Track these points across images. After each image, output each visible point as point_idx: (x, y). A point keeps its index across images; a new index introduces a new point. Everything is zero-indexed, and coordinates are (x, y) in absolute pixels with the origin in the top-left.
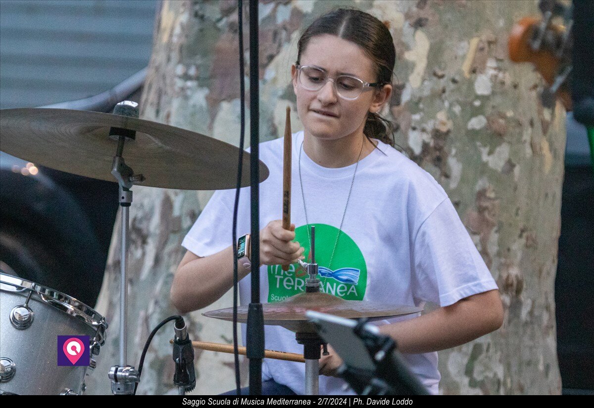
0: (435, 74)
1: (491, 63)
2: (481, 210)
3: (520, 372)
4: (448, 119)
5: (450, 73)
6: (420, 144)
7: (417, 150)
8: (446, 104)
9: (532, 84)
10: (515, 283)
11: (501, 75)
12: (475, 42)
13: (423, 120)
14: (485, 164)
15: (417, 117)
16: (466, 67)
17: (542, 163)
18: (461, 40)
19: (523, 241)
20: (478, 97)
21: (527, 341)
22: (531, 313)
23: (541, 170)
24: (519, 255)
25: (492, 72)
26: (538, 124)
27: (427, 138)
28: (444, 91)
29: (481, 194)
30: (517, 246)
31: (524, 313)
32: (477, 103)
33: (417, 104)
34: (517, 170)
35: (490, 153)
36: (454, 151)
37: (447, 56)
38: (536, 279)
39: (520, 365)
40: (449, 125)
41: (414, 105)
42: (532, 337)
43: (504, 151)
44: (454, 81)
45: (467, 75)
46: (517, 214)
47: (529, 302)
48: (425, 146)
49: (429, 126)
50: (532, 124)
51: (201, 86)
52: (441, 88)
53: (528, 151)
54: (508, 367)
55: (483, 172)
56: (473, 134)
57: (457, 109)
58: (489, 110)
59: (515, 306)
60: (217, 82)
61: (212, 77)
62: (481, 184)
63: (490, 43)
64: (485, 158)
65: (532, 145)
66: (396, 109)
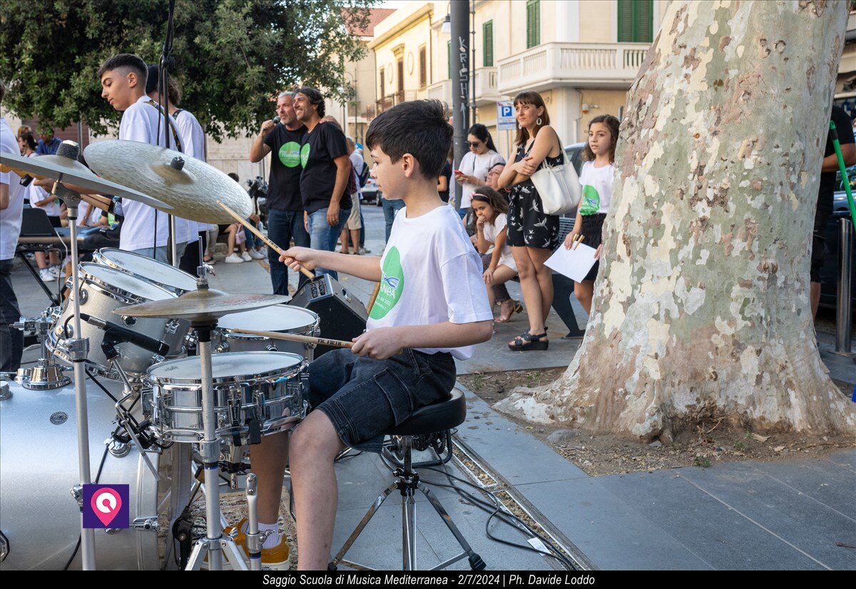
0: (722, 159)
1: (755, 152)
2: (748, 229)
3: (778, 312)
4: (729, 181)
5: (732, 158)
6: (713, 195)
7: (711, 199)
8: (728, 174)
9: (781, 163)
10: (771, 267)
11: (759, 159)
12: (745, 142)
13: (714, 183)
14: (750, 205)
15: (711, 181)
16: (740, 155)
17: (790, 204)
18: (736, 141)
19: (777, 245)
20: (746, 170)
21: (782, 297)
22: (785, 283)
24: (774, 253)
25: (754, 157)
26: (786, 185)
27: (716, 192)
28: (726, 168)
29: (748, 221)
30: (773, 249)
31: (780, 283)
32: (745, 173)
33: (712, 174)
34: (770, 209)
35: (752, 200)
36: (731, 199)
37: (728, 150)
38: (789, 265)
39: (778, 309)
40: (729, 185)
41: (711, 175)
42: (787, 294)
43: (761, 199)
44: (732, 162)
45: (740, 159)
46: (771, 231)
47: (783, 277)
48: (716, 197)
49: (718, 186)
50: (781, 184)
51: (620, 170)
52: (725, 166)
53: (779, 199)
54: (768, 310)
55: (748, 210)
56: (742, 189)
57: (734, 177)
58: (751, 177)
59: (772, 279)
60: (625, 167)
61: (624, 165)
62: (747, 216)
63: (753, 142)
64: (749, 202)
65: (782, 195)
66: (700, 177)
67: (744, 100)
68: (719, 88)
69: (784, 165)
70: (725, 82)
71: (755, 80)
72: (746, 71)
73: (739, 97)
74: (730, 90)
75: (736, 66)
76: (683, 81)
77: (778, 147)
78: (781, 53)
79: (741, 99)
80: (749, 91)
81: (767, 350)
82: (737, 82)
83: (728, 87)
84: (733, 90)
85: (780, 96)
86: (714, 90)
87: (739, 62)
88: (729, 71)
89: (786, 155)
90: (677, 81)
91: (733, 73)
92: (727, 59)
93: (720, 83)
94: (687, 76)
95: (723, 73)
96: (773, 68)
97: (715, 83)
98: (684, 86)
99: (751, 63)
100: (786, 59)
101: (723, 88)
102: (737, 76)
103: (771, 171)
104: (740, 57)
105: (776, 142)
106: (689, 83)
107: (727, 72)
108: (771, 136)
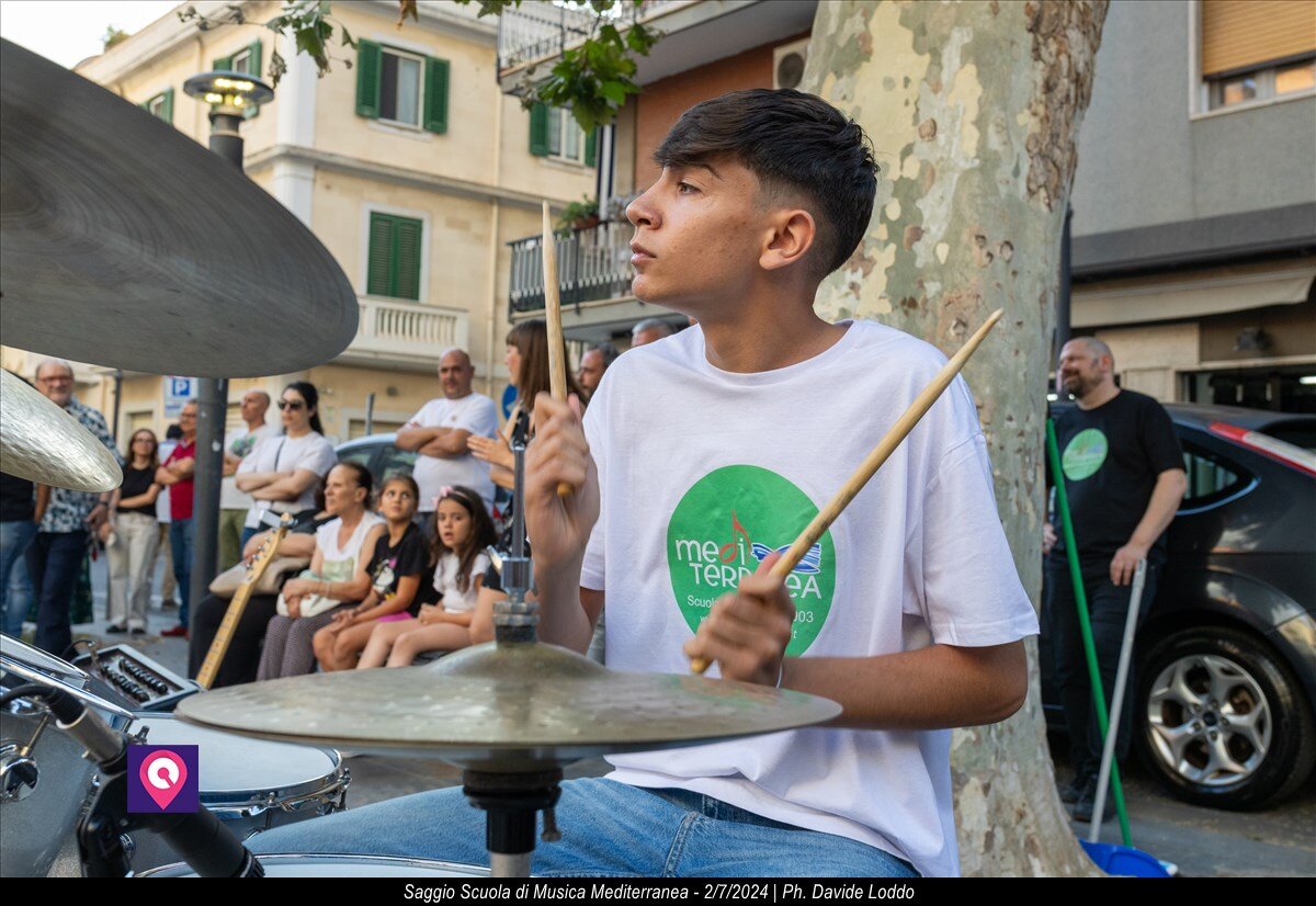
9: (1017, 448)
17: (1027, 521)
23: (1026, 527)
26: (1022, 485)
50: (1017, 483)
53: (1015, 509)
65: (1018, 504)
67: (958, 334)
68: (911, 311)
69: (1019, 450)
70: (920, 302)
71: (971, 302)
72: (955, 286)
73: (948, 329)
74: (930, 316)
75: (936, 276)
76: (847, 294)
77: (1010, 419)
78: (1008, 262)
79: (952, 332)
80: (963, 320)
81: (997, 783)
82: (940, 305)
83: (926, 311)
84: (935, 317)
85: (1011, 334)
86: (902, 314)
87: (941, 271)
88: (926, 285)
89: (1022, 434)
90: (835, 293)
91: (932, 288)
92: (919, 263)
93: (911, 303)
94: (854, 286)
95: (914, 286)
96: (998, 285)
97: (904, 303)
98: (849, 303)
99: (962, 274)
100: (1015, 273)
101: (919, 312)
102: (940, 294)
103: (1005, 459)
104: (943, 261)
105: (1008, 411)
106: (858, 298)
107: (921, 285)
108: (1001, 399)
